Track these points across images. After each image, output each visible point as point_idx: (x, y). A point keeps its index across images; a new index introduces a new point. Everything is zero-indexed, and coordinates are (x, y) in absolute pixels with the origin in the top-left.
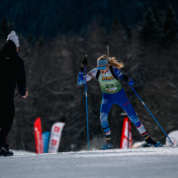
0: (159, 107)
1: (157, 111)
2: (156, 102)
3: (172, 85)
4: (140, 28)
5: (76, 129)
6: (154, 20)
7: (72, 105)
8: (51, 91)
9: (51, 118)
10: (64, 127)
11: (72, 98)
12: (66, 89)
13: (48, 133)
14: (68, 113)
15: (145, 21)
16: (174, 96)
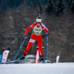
0: (54, 44)
1: (53, 46)
2: (53, 42)
3: (61, 34)
4: (46, 7)
5: (15, 54)
6: (53, 3)
7: (13, 42)
8: (4, 36)
9: (3, 48)
10: (9, 53)
11: (13, 39)
12: (11, 35)
13: (1, 55)
14: (11, 46)
15: (49, 3)
16: (62, 39)
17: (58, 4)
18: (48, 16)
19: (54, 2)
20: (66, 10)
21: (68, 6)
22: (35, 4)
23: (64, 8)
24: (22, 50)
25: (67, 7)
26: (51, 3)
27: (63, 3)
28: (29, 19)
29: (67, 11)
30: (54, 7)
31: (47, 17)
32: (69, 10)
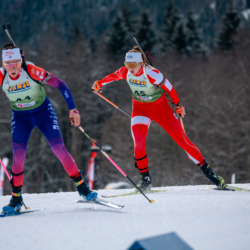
17: (137, 31)
18: (111, 63)
19: (128, 25)
20: (161, 46)
21: (167, 35)
22: (77, 31)
23: (155, 42)
24: (44, 157)
25: (164, 38)
26: (120, 29)
27: (153, 27)
28: (62, 74)
29: (163, 50)
30: (128, 40)
31: (110, 67)
32: (170, 45)
